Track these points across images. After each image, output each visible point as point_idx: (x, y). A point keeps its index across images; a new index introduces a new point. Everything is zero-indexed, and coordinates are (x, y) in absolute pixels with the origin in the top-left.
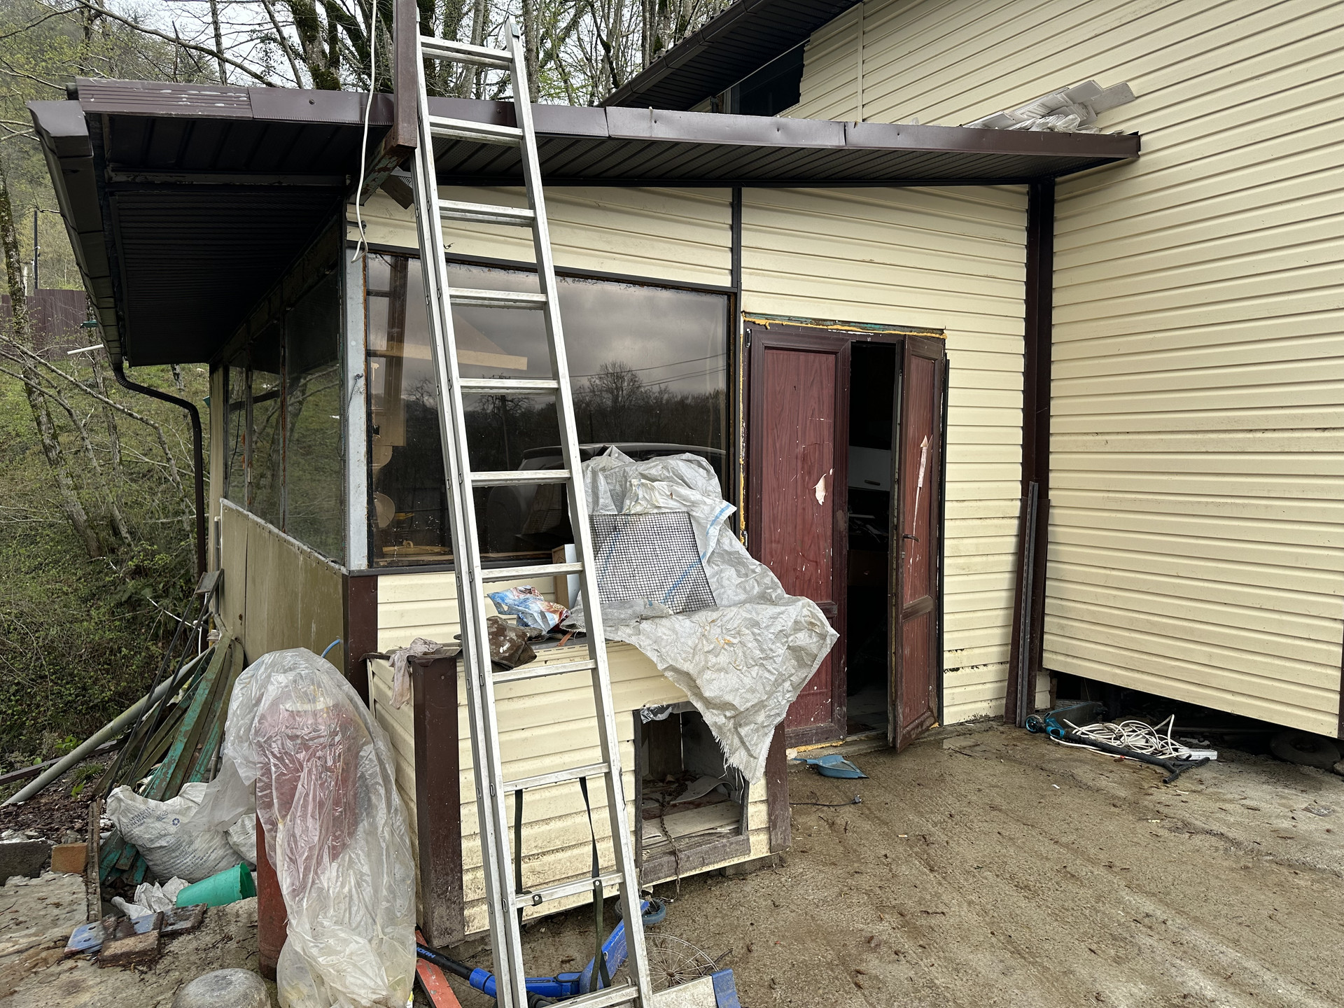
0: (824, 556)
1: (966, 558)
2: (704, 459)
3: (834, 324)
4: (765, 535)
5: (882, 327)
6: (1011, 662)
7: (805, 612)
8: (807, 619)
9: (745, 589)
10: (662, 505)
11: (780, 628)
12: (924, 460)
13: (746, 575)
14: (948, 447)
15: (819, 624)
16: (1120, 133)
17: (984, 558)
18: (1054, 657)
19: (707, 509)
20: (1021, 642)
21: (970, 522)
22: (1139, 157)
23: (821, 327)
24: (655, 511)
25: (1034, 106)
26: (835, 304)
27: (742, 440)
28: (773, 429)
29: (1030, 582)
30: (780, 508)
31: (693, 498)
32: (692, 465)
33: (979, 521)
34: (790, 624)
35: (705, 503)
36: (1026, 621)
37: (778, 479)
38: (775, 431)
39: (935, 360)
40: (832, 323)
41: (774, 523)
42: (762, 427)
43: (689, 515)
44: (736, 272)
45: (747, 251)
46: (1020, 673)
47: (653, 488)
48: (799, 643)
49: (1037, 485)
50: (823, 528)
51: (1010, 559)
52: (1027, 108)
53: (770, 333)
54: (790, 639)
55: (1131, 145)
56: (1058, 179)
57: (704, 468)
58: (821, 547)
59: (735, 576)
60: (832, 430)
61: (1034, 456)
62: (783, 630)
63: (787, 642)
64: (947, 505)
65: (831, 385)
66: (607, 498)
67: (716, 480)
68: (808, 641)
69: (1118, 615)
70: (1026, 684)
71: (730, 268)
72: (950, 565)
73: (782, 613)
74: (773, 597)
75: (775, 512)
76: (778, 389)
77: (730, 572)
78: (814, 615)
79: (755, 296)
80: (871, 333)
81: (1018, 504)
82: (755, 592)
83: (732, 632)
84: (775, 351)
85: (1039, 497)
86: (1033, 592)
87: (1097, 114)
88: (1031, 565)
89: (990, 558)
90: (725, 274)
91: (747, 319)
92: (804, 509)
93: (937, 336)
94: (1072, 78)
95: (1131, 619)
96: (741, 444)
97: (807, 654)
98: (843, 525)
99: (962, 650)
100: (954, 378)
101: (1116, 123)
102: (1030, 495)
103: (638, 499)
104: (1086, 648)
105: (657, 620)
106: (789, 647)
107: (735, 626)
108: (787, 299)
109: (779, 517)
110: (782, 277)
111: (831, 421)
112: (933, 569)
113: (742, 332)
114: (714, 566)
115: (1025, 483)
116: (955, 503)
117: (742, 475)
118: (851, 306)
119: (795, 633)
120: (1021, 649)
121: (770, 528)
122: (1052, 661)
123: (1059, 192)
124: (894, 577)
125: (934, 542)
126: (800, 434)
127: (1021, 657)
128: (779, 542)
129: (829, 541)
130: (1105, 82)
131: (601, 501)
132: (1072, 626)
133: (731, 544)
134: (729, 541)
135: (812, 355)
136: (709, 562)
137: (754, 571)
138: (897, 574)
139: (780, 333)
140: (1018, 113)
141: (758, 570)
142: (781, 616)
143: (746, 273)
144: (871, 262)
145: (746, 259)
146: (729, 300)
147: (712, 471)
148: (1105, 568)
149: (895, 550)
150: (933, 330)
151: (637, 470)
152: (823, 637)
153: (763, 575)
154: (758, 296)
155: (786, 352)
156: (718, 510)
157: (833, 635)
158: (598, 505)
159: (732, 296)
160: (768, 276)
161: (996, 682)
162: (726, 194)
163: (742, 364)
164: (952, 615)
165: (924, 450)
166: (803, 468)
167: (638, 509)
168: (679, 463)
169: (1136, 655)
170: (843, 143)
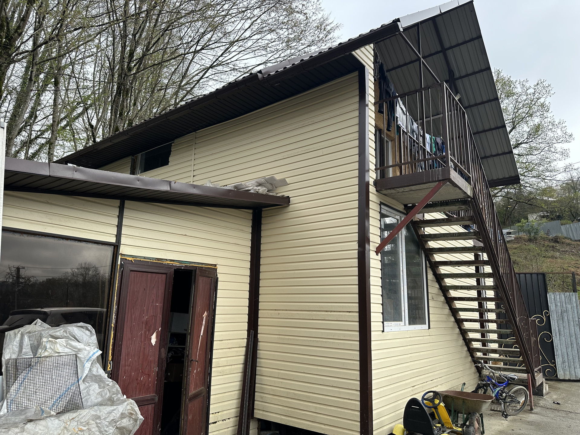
0: (153, 371)
1: (222, 367)
2: (90, 326)
3: (167, 261)
4: (122, 363)
5: (189, 263)
6: (240, 416)
7: (129, 407)
8: (129, 411)
9: (102, 395)
10: (61, 351)
11: (112, 418)
12: (204, 323)
13: (104, 387)
14: (216, 316)
15: (135, 413)
16: (283, 196)
17: (230, 367)
18: (259, 412)
19: (86, 352)
20: (245, 406)
21: (225, 350)
22: (289, 205)
23: (160, 262)
24: (57, 354)
25: (253, 182)
26: (168, 252)
27: (114, 315)
28: (131, 309)
29: (249, 377)
30: (132, 348)
31: (79, 347)
32: (82, 329)
33: (228, 349)
34: (118, 415)
35: (85, 350)
36: (247, 396)
37: (132, 334)
38: (133, 310)
39: (212, 278)
40: (165, 260)
41: (128, 356)
42: (126, 308)
43: (76, 356)
44: (119, 236)
45: (124, 227)
46: (243, 421)
47: (56, 343)
48: (123, 425)
49: (253, 331)
50: (154, 357)
51: (241, 366)
52: (251, 182)
53: (134, 264)
54: (118, 423)
55: (286, 201)
56: (263, 209)
57: (89, 330)
58: (152, 367)
59: (97, 388)
60: (162, 309)
61: (253, 319)
62: (114, 419)
63: (115, 425)
64: (215, 343)
65: (163, 288)
66: (28, 349)
67: (95, 337)
68: (128, 423)
69: (283, 391)
70: (246, 426)
71: (116, 234)
72: (214, 371)
73: (114, 410)
74: (115, 399)
75: (129, 350)
76: (136, 290)
77: (95, 387)
78: (133, 409)
79: (127, 247)
80: (184, 265)
81: (246, 340)
82: (107, 396)
83: (84, 424)
84: (135, 272)
85: (254, 337)
86: (250, 382)
87: (276, 188)
88: (250, 369)
89: (233, 367)
90: (113, 237)
91: (122, 257)
92: (144, 348)
93: (213, 267)
94: (267, 174)
95: (287, 392)
96: (114, 317)
97: (126, 430)
98: (164, 355)
99: (218, 412)
100: (220, 285)
101: (282, 192)
102: (251, 336)
103: (46, 349)
104: (271, 407)
105: (37, 422)
106: (117, 428)
107: (86, 420)
108: (144, 249)
109: (131, 353)
110: (142, 240)
111: (162, 305)
112: (207, 374)
113: (119, 263)
114: (86, 383)
115: (249, 331)
116: (218, 342)
117: (112, 333)
118: (176, 253)
119: (121, 420)
120: (244, 410)
121: (125, 358)
122: (258, 414)
123: (264, 214)
124: (185, 380)
125: (208, 361)
126: (145, 311)
127: (244, 413)
128: (130, 366)
129: (156, 363)
130: (278, 177)
131: (24, 350)
132: (265, 397)
133: (97, 371)
134: (96, 369)
135: (154, 275)
136: (83, 381)
137: (108, 385)
138: (187, 379)
139: (139, 264)
140: (247, 184)
141: (111, 384)
142: (114, 411)
143: (124, 237)
144: (185, 235)
145: (124, 231)
146: (114, 248)
147: (94, 331)
148: (278, 369)
149: (186, 367)
150: (212, 265)
151: (48, 333)
152: (136, 420)
153: (113, 387)
154: (129, 247)
155: (141, 273)
156: (92, 353)
157: (141, 419)
158: (21, 353)
159: (116, 246)
160: (135, 239)
161: (234, 426)
162: (117, 202)
163: (117, 278)
164: (214, 396)
165: (204, 318)
166: (145, 328)
167: (46, 354)
168: (74, 329)
169: (290, 409)
170: (169, 189)
